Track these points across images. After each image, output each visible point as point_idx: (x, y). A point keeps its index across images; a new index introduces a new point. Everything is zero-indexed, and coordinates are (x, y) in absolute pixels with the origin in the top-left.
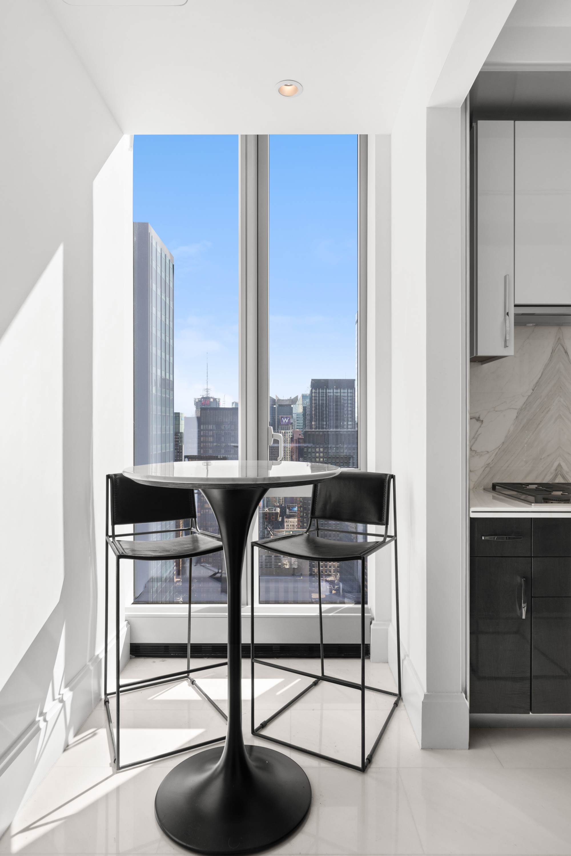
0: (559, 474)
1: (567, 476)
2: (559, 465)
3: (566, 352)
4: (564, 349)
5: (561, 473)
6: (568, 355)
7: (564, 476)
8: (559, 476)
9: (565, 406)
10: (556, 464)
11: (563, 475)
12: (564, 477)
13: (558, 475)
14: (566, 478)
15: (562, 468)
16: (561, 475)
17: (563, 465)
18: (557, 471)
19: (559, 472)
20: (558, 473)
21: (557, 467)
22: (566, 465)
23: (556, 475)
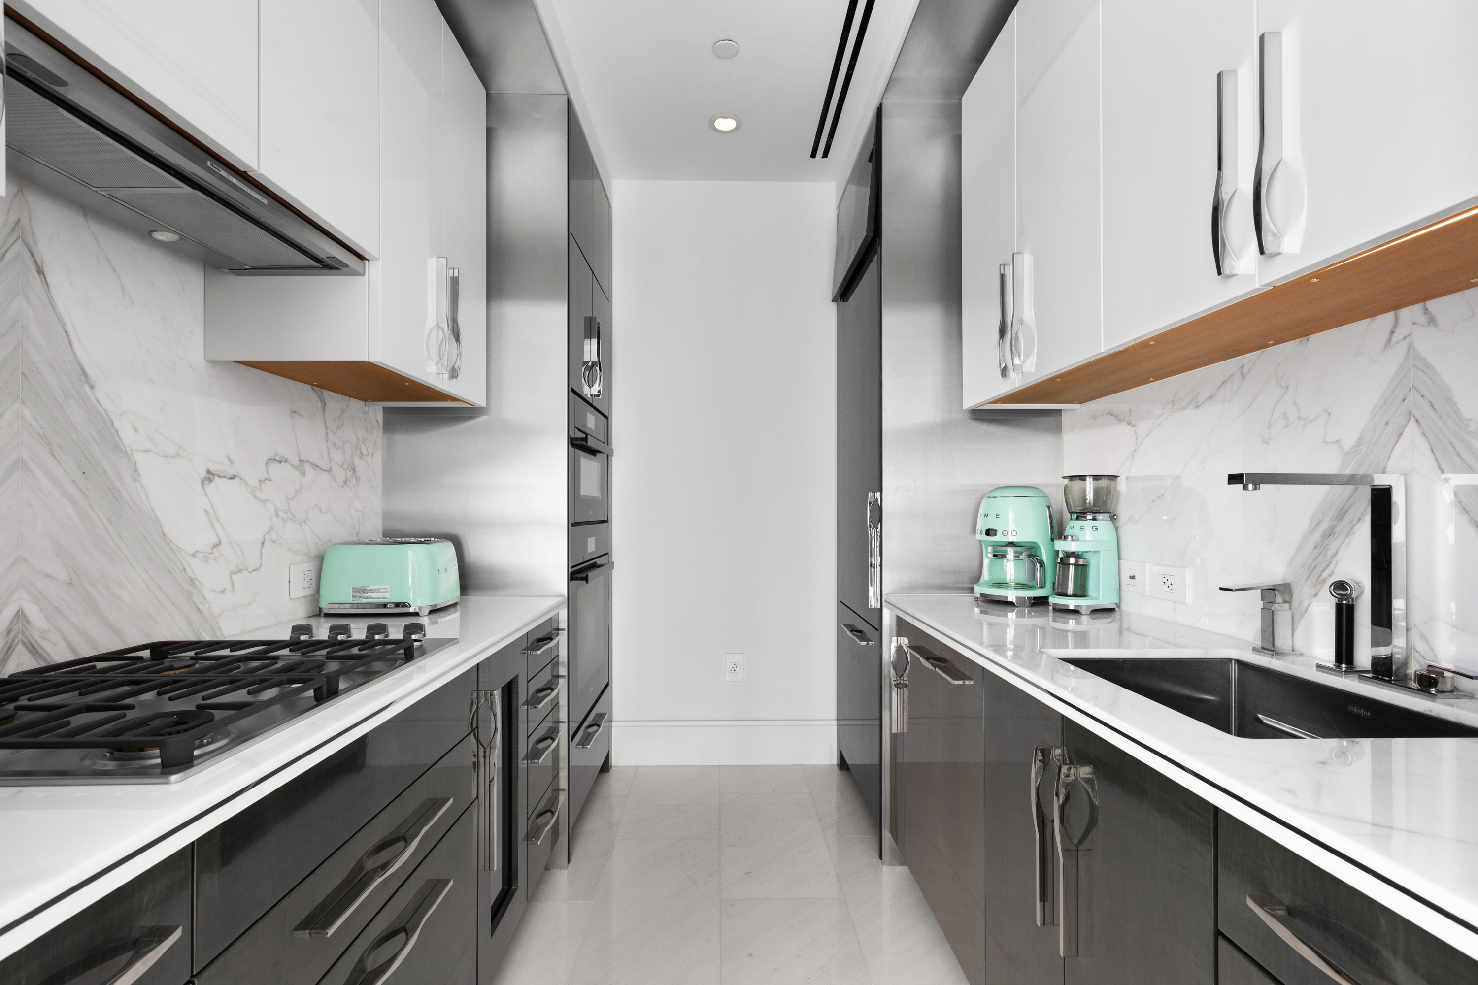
0: (19, 641)
1: (45, 645)
2: (20, 615)
3: (40, 272)
4: (36, 262)
5: (26, 637)
6: (46, 282)
7: (33, 647)
8: (20, 648)
9: (39, 435)
10: (10, 612)
11: (32, 644)
12: (33, 649)
13: (16, 646)
14: (39, 650)
15: (28, 622)
16: (24, 644)
17: (32, 611)
18: (12, 634)
19: (20, 636)
20: (17, 641)
21: (13, 621)
22: (42, 611)
23: (9, 648)
